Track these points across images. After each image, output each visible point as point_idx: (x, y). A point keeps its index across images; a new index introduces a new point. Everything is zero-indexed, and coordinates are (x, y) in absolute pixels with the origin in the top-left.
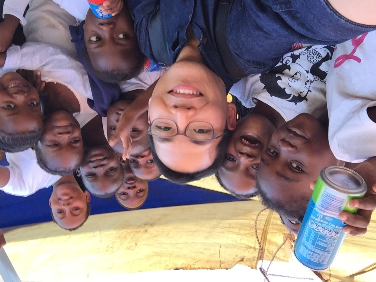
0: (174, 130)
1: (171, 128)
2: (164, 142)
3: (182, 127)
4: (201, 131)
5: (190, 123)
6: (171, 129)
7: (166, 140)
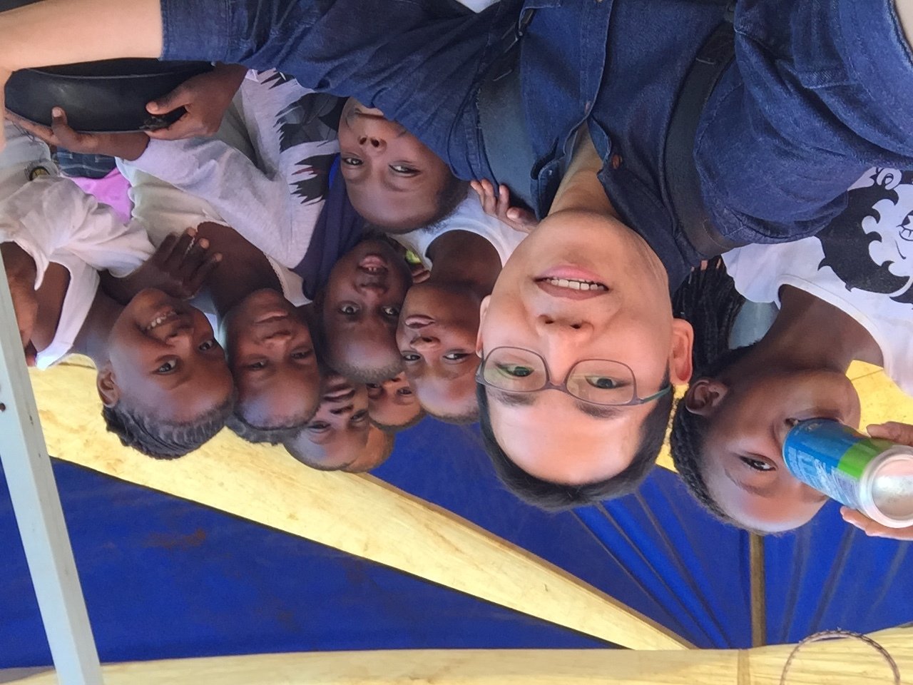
0: (538, 376)
1: (532, 371)
2: (512, 405)
3: (558, 371)
4: (605, 384)
5: (577, 363)
6: (532, 374)
7: (517, 399)
